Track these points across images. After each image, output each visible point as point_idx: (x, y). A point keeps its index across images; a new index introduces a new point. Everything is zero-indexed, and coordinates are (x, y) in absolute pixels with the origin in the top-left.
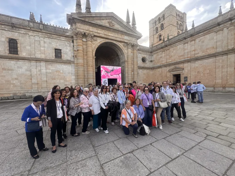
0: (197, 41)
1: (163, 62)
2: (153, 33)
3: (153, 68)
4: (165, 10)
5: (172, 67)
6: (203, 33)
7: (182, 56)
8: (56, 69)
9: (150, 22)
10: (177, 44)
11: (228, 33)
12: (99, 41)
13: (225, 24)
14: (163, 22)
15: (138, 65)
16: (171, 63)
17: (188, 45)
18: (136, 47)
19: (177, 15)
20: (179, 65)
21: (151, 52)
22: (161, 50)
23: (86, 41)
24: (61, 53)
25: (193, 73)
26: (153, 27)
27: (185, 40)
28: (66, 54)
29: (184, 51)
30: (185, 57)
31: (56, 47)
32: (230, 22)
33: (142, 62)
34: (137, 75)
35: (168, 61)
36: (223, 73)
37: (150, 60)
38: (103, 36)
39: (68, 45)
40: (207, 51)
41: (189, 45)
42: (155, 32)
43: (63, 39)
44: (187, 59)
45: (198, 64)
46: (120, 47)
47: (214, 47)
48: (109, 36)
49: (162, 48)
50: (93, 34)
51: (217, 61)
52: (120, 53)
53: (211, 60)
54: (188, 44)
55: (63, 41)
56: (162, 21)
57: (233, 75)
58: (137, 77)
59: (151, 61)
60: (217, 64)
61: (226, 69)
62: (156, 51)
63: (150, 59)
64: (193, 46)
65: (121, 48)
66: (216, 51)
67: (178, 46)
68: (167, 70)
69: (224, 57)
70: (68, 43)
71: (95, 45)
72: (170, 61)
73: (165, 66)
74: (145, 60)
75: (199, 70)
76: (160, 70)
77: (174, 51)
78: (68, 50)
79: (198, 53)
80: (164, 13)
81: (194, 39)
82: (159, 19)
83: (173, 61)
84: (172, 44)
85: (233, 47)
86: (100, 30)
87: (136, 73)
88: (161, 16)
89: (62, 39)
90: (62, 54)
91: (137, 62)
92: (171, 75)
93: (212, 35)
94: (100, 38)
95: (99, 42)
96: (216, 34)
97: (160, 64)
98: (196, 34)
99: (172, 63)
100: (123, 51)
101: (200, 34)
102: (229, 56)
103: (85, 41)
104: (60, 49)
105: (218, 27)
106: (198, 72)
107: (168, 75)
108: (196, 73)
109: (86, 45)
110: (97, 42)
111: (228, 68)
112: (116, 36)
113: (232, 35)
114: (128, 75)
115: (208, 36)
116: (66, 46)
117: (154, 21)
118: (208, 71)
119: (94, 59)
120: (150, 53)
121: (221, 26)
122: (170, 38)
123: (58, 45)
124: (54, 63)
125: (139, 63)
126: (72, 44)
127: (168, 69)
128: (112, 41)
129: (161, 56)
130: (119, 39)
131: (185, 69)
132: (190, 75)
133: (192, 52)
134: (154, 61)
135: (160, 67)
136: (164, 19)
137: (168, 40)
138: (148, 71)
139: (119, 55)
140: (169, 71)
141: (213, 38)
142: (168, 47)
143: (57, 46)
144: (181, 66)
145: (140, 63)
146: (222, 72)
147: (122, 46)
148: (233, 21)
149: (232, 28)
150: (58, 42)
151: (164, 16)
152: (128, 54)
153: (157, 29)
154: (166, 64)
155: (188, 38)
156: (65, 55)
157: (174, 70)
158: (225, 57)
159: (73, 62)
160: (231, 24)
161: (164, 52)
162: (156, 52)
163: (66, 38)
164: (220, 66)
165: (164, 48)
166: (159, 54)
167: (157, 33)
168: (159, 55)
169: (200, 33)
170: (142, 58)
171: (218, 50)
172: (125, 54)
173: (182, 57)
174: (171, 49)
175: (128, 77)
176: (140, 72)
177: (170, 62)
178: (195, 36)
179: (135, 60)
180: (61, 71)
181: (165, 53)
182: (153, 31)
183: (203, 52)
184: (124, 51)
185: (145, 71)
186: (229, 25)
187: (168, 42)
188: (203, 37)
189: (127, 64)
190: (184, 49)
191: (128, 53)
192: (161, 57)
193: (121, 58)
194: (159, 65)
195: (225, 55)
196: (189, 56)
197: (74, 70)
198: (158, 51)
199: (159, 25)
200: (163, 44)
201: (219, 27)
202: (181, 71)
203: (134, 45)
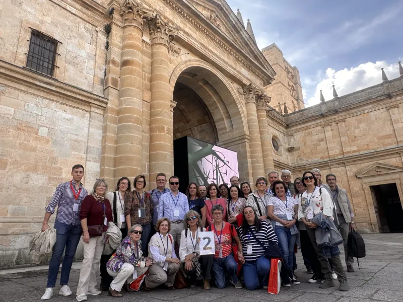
1: (332, 153)
3: (298, 170)
5: (368, 164)
7: (388, 137)
8: (19, 116)
12: (183, 58)
16: (357, 154)
19: (285, 67)
20: (388, 160)
21: (288, 127)
22: (319, 121)
24: (55, 53)
27: (389, 101)
28: (75, 64)
29: (392, 124)
30: (399, 140)
31: (38, 26)
33: (274, 149)
35: (348, 149)
37: (287, 146)
38: (197, 46)
39: (88, 36)
43: (74, 11)
46: (232, 92)
48: (212, 52)
54: (400, 109)
55: (73, 17)
59: (291, 150)
63: (285, 143)
65: (235, 97)
67: (371, 113)
68: (350, 174)
70: (87, 30)
71: (173, 66)
72: (355, 148)
77: (362, 126)
78: (84, 54)
83: (362, 150)
84: (354, 108)
89: (68, 8)
90: (58, 58)
92: (367, 187)
94: (186, 52)
95: (186, 62)
97: (323, 158)
99: (365, 155)
100: (239, 106)
103: (146, 44)
104: (57, 37)
107: (356, 189)
109: (152, 56)
110: (179, 60)
112: (225, 59)
116: (81, 37)
119: (172, 109)
120: (284, 129)
123: (48, 20)
124: (17, 86)
126: (102, 38)
129: (322, 136)
130: (231, 71)
134: (299, 149)
137: (338, 98)
140: (357, 175)
142: (341, 114)
143: (43, 23)
144: (392, 161)
150: (49, 10)
152: (250, 118)
154: (340, 157)
155: (397, 95)
156: (70, 68)
157: (373, 173)
159: (102, 104)
161: (329, 128)
162: (303, 126)
163: (84, 10)
165: (328, 116)
166: (314, 130)
168: (313, 133)
170: (272, 136)
174: (352, 120)
177: (354, 151)
179: (267, 136)
180: (43, 132)
181: (332, 130)
187: (337, 103)
191: (248, 115)
192: (322, 140)
193: (224, 128)
194: (317, 159)
197: (97, 134)
198: (310, 124)
202: (397, 176)
203: (261, 96)
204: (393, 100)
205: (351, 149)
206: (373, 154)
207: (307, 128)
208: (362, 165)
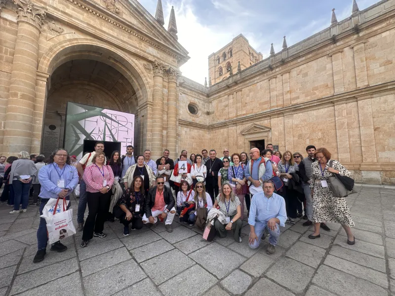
0: (294, 73)
1: (231, 116)
2: (215, 75)
3: (211, 128)
4: (232, 42)
5: (249, 125)
6: (304, 58)
7: (266, 103)
9: (210, 57)
10: (255, 79)
11: (353, 57)
12: (68, 37)
13: (347, 40)
14: (230, 60)
15: (180, 117)
16: (245, 116)
17: (277, 81)
18: (175, 78)
19: (250, 53)
20: (262, 122)
21: (208, 96)
22: (226, 91)
23: (18, 23)
25: (290, 139)
26: (215, 67)
27: (271, 72)
29: (270, 93)
30: (272, 105)
32: (356, 36)
33: (189, 112)
34: (176, 138)
35: (240, 113)
36: (351, 139)
37: (206, 110)
38: (83, 26)
40: (315, 93)
41: (279, 82)
42: (217, 74)
44: (276, 108)
45: (297, 119)
46: (136, 68)
47: (327, 86)
48: (105, 32)
49: (228, 87)
50: (43, 8)
51: (336, 113)
52: (137, 84)
53: (324, 111)
54: (277, 79)
56: (229, 58)
57: (374, 144)
58: (176, 142)
59: (208, 113)
60: (337, 119)
61: (357, 130)
62: (218, 93)
63: (205, 108)
64: (287, 82)
65: (139, 71)
66: (332, 93)
67: (259, 83)
68: (239, 131)
69: (350, 105)
71: (51, 43)
72: (244, 112)
73: (235, 123)
74: (196, 109)
75: (301, 132)
76: (224, 131)
77: (251, 94)
79: (298, 98)
80: (231, 46)
81: (287, 69)
82: (224, 55)
83: (249, 114)
84: (247, 80)
85: (367, 84)
86: (73, 10)
87: (172, 133)
88: (227, 51)
91: (177, 110)
92: (247, 141)
93: (324, 61)
94: (73, 31)
95: (70, 40)
96: (329, 59)
97: (225, 119)
98: (292, 61)
99: (248, 117)
100: (144, 79)
101: (299, 60)
102: (360, 102)
103: (11, 22)
105: (332, 46)
106: (300, 136)
107: (240, 143)
108: (296, 139)
109: (16, 33)
110: (61, 38)
111: (362, 128)
112: (126, 39)
113: (362, 61)
114: (153, 135)
115: (314, 64)
117: (216, 56)
118: (320, 134)
119: (46, 80)
120: (205, 98)
121: (338, 44)
122: (243, 68)
125: (181, 112)
127: (240, 128)
128: (113, 49)
129: (226, 103)
130: (133, 50)
131: (272, 129)
132: (283, 143)
133: (286, 94)
134: (213, 113)
135: (224, 125)
136: (231, 55)
137: (240, 72)
138: (201, 132)
139: (135, 89)
140: (241, 132)
141: (325, 67)
142: (239, 85)
144: (265, 122)
145: (184, 113)
146: (349, 137)
147: (141, 67)
148: (361, 34)
149: (361, 48)
151: (231, 52)
152: (155, 88)
153: (221, 69)
154: (235, 118)
155: (277, 67)
157: (252, 131)
158: (352, 105)
160: (358, 39)
161: (231, 96)
162: (218, 95)
164: (343, 124)
165: (231, 87)
166: (223, 99)
167: (221, 75)
168: (223, 101)
169: (299, 57)
170: (188, 103)
171: (336, 90)
172: (147, 86)
173: (266, 106)
174: (246, 90)
175: (152, 140)
176: (183, 132)
177: (243, 115)
178: (289, 64)
179: (172, 103)
181: (233, 98)
182: (215, 72)
183: (306, 96)
184: (146, 80)
185: (195, 132)
186: (353, 42)
187: (239, 76)
188: (305, 65)
189: (153, 110)
190: (270, 90)
191: (154, 86)
192: (227, 106)
193: (140, 96)
194: (222, 120)
195: (351, 101)
196: (280, 103)
198: (221, 93)
199: (223, 65)
200: (231, 81)
201: (335, 45)
202: (266, 134)
203: (169, 70)
204: (274, 71)
205: (243, 113)
206: (252, 116)
207: (220, 97)
208: (247, 125)
